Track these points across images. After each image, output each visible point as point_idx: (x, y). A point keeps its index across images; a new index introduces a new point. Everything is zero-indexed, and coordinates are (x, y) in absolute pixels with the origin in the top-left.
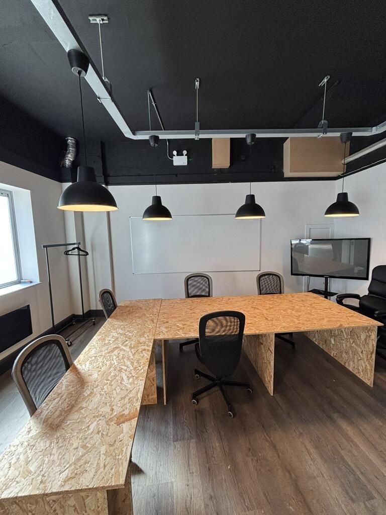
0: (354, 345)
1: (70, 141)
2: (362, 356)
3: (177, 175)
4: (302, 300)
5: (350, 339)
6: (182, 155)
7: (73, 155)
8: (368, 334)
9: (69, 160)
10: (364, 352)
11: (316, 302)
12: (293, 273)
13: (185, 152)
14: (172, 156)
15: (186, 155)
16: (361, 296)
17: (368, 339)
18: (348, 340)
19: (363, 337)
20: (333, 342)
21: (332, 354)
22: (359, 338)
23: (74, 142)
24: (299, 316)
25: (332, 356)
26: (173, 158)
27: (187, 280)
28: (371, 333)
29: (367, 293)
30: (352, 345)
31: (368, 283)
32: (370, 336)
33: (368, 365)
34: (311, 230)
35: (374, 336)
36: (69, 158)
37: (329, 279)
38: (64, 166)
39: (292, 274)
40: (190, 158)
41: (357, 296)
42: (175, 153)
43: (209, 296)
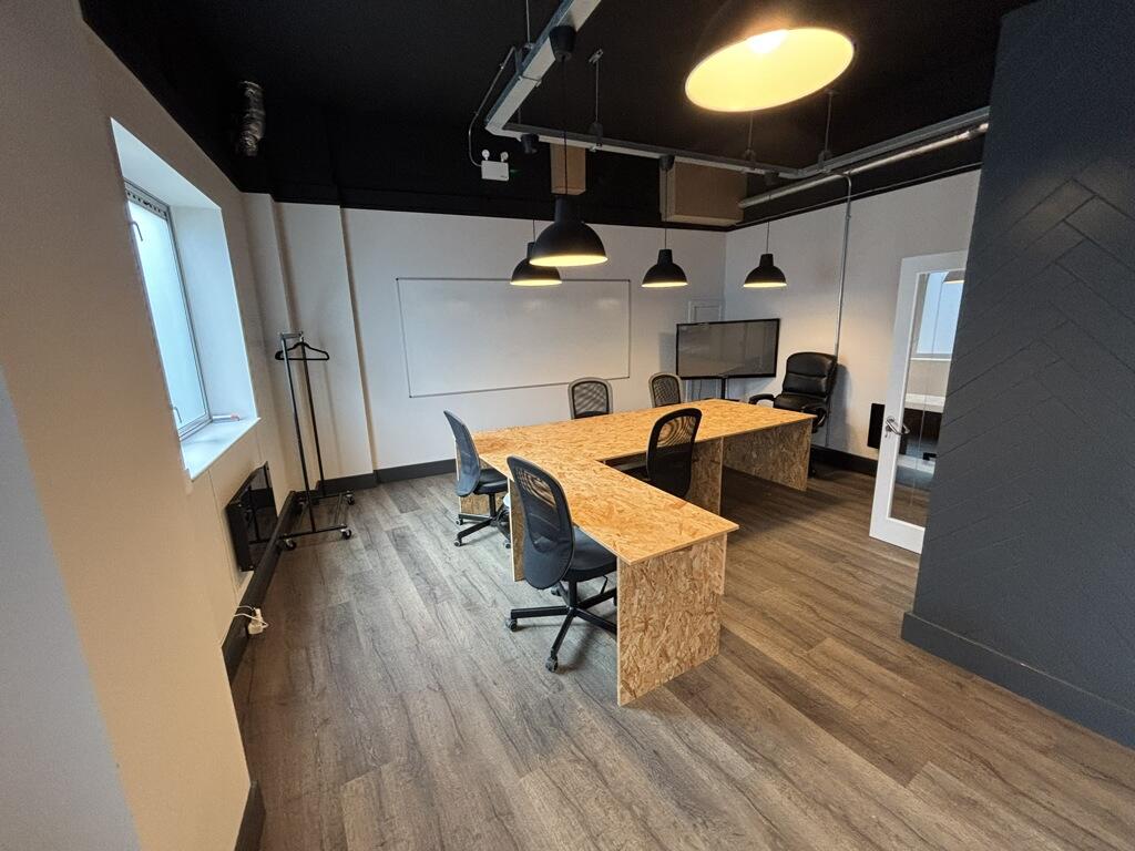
0: (783, 450)
1: (252, 90)
2: (794, 460)
3: (488, 199)
6: (500, 160)
7: (261, 125)
9: (254, 137)
13: (505, 155)
14: (479, 159)
15: (505, 161)
17: (801, 438)
19: (796, 436)
20: (755, 456)
21: (754, 471)
22: (791, 439)
23: (259, 93)
26: (480, 163)
27: (572, 390)
33: (801, 468)
36: (254, 133)
38: (243, 152)
40: (513, 169)
42: (486, 154)
43: (607, 413)
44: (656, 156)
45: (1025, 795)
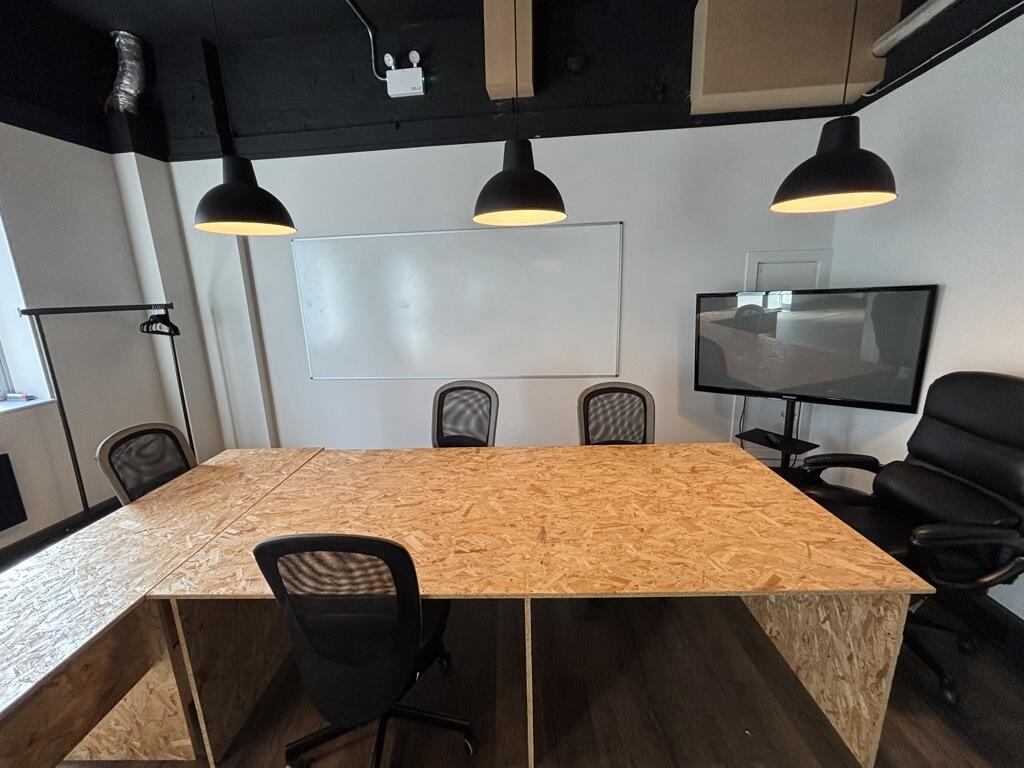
0: (827, 626)
1: (124, 40)
2: (847, 670)
3: (398, 125)
4: (693, 470)
5: (818, 605)
6: (410, 66)
7: (136, 80)
8: (874, 610)
9: (126, 93)
10: (855, 661)
11: (732, 477)
12: (700, 384)
13: (415, 57)
14: (383, 69)
15: (418, 66)
16: (884, 462)
17: (871, 629)
18: (813, 607)
21: (768, 628)
22: (845, 613)
23: (132, 42)
24: (649, 531)
25: (767, 632)
26: (385, 76)
27: (442, 397)
28: (886, 609)
29: (902, 454)
30: (824, 626)
31: (910, 423)
32: (880, 620)
33: (863, 705)
34: (764, 268)
35: (895, 623)
36: (128, 89)
37: (797, 404)
38: (114, 109)
39: (698, 388)
40: (432, 74)
41: (869, 464)
42: (389, 60)
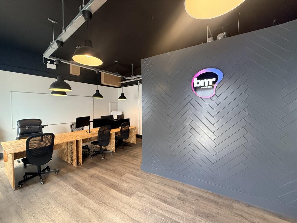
3: (49, 73)
13: (55, 63)
40: (58, 67)
42: (48, 62)
44: (95, 70)
45: (152, 192)
